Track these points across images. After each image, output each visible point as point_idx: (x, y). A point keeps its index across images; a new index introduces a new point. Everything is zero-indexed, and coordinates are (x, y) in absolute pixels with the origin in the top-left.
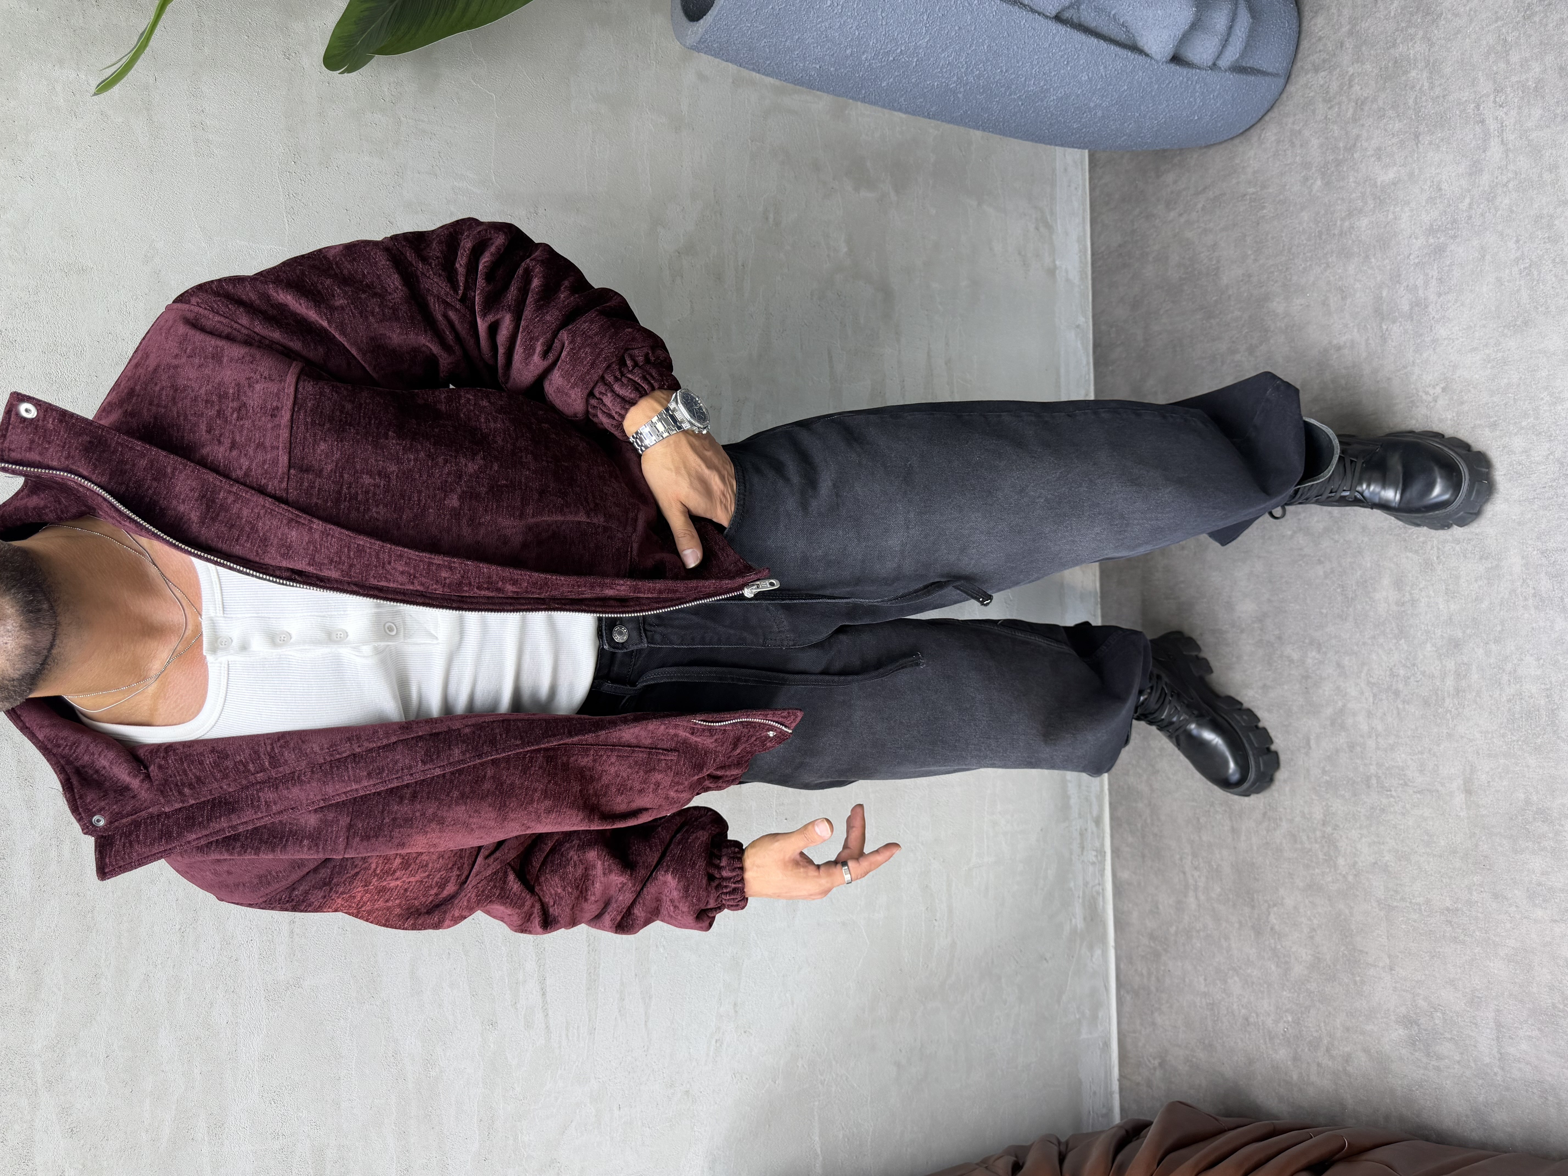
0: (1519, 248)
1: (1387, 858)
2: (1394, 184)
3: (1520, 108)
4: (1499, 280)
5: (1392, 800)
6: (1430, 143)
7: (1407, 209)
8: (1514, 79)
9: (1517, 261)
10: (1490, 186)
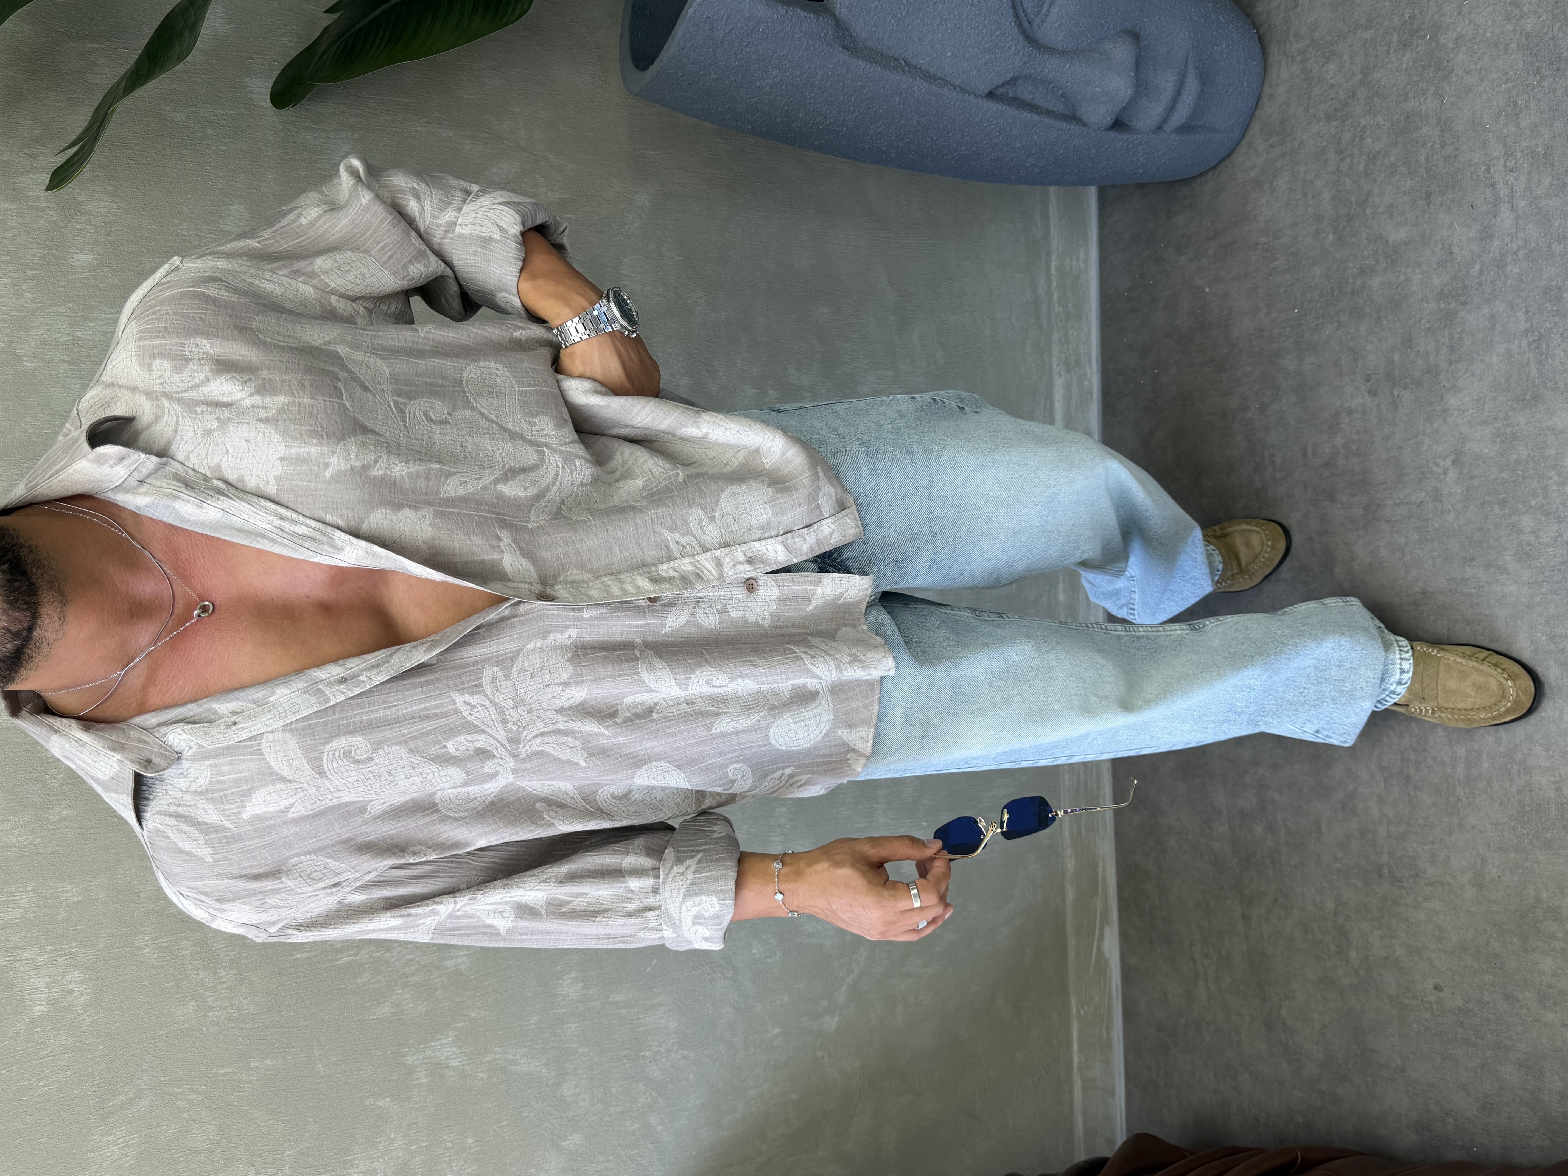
0: (1528, 320)
1: (1398, 953)
2: (1406, 244)
3: (1529, 174)
4: (1508, 351)
5: (1404, 891)
6: (1441, 204)
7: (1418, 271)
8: (1524, 144)
9: (1526, 332)
10: (1500, 253)
